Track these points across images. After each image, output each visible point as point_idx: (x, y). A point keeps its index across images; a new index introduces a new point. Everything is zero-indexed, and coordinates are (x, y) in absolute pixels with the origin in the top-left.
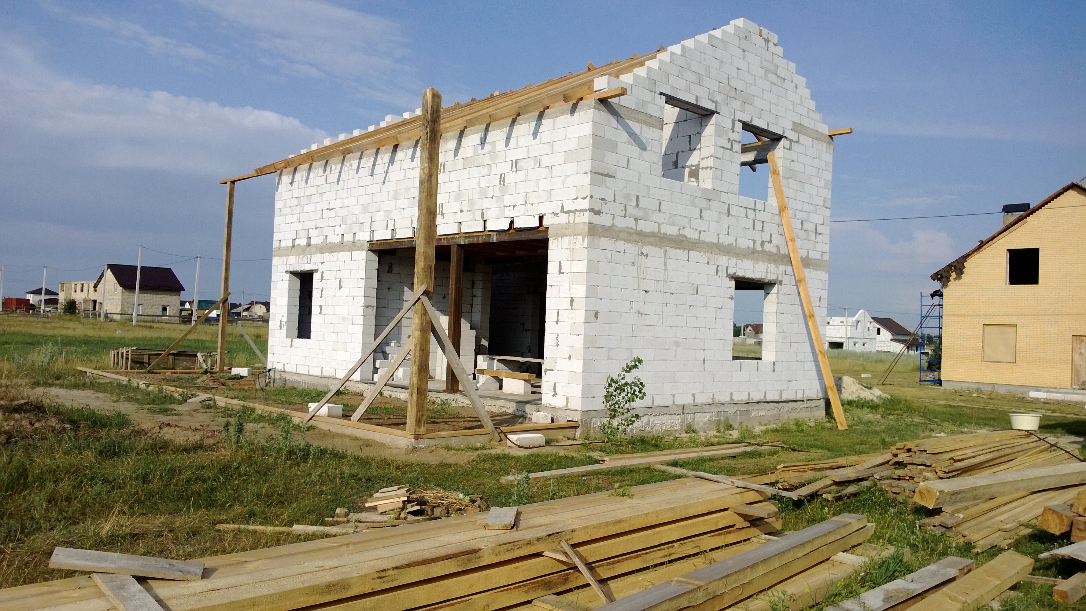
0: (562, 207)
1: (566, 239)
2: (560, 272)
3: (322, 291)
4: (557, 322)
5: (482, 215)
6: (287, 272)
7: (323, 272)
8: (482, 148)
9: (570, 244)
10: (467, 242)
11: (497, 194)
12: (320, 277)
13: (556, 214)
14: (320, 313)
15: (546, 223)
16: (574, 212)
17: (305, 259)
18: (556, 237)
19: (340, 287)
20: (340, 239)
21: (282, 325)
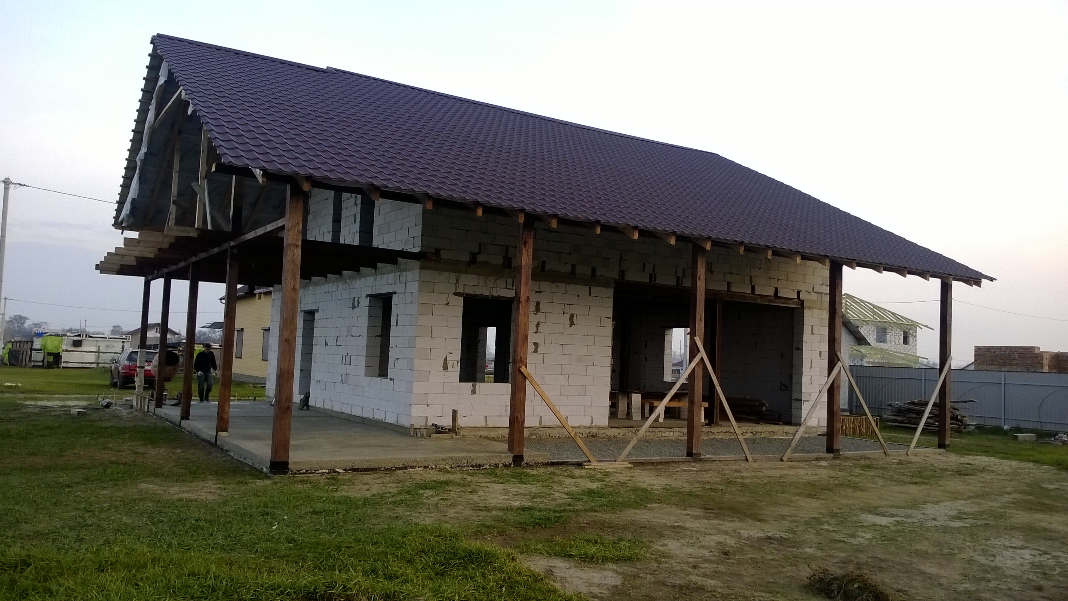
0: (813, 288)
1: (816, 311)
2: (813, 334)
3: (538, 325)
4: (811, 368)
5: (751, 281)
6: (454, 293)
9: (818, 315)
11: (763, 266)
12: (534, 309)
13: (809, 293)
14: (535, 352)
15: (802, 297)
16: (821, 293)
17: (501, 283)
18: (810, 308)
19: (572, 324)
20: (568, 269)
21: (450, 366)
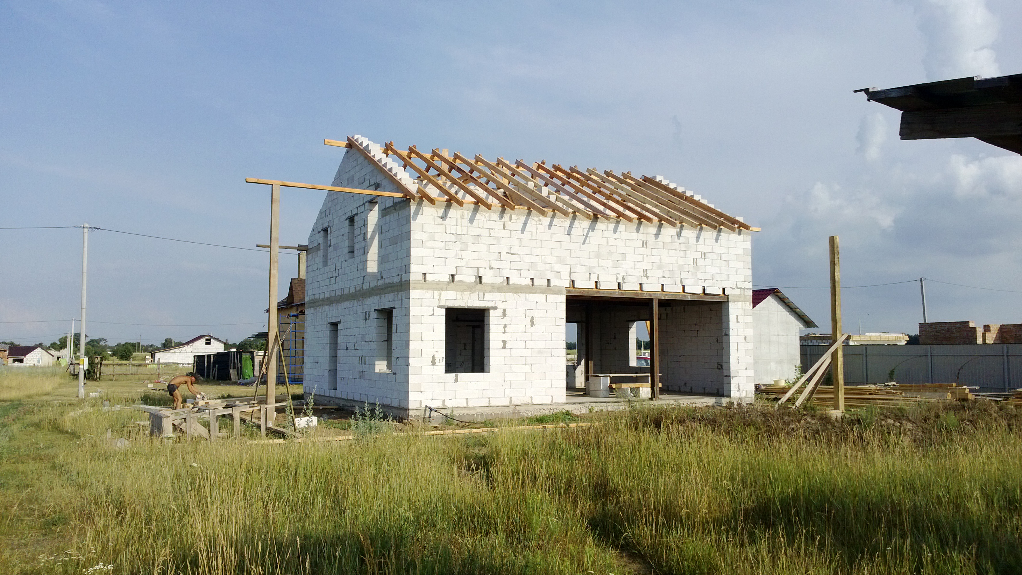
0: (737, 285)
1: (740, 304)
2: (738, 322)
3: (505, 327)
4: (737, 350)
5: (681, 282)
6: (440, 307)
7: (504, 310)
8: (679, 239)
9: (742, 306)
11: (692, 270)
12: (501, 314)
13: (733, 289)
14: (504, 347)
15: (727, 293)
16: (744, 289)
17: (475, 296)
18: (734, 301)
19: (532, 324)
20: (527, 282)
21: (437, 361)
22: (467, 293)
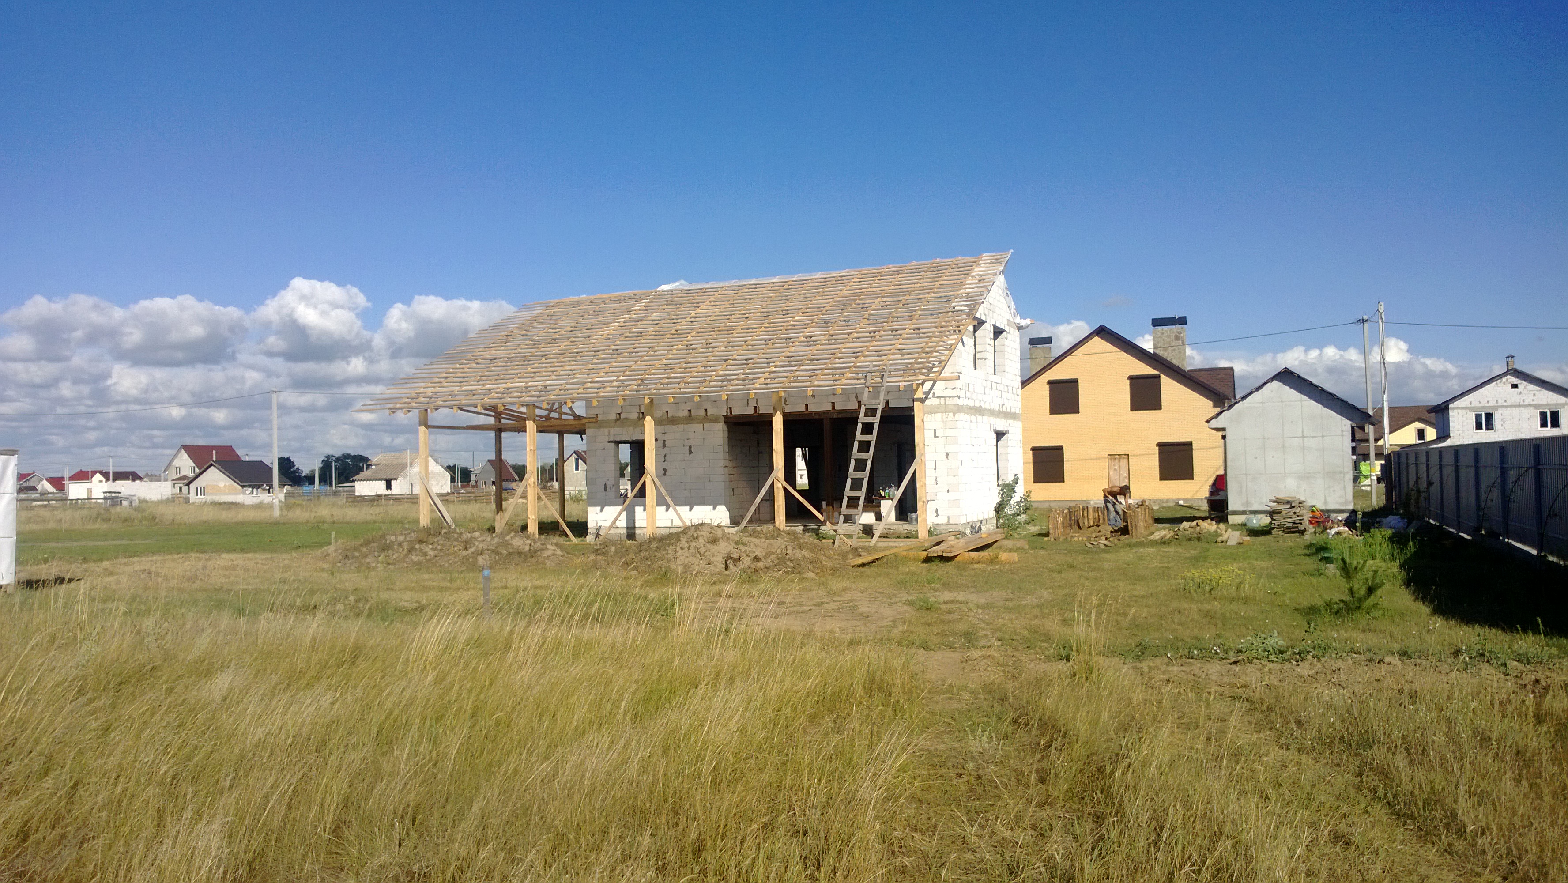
2: (935, 436)
3: (665, 456)
6: (609, 442)
7: (664, 441)
9: (942, 418)
10: (840, 416)
12: (661, 445)
19: (691, 453)
20: (686, 413)
22: (631, 428)
